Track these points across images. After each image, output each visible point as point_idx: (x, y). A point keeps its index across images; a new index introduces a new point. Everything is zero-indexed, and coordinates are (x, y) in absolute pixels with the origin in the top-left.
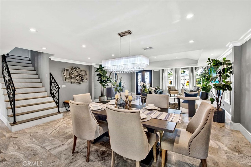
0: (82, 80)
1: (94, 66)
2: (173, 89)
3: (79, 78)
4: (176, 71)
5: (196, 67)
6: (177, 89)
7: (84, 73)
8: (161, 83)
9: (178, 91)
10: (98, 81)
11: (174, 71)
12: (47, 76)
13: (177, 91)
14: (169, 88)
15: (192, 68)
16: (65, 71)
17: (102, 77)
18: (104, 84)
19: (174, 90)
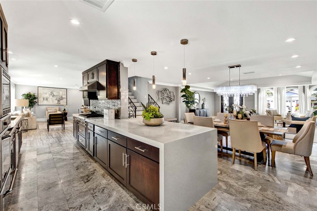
0: (171, 101)
1: (180, 87)
2: (274, 113)
3: (168, 99)
4: (279, 91)
5: (310, 86)
6: (279, 114)
7: (172, 94)
8: (256, 106)
9: (282, 117)
10: (183, 102)
11: (275, 91)
12: (145, 97)
13: (280, 116)
14: (269, 112)
15: (304, 87)
16: (158, 92)
17: (189, 99)
18: (189, 105)
19: (275, 115)
